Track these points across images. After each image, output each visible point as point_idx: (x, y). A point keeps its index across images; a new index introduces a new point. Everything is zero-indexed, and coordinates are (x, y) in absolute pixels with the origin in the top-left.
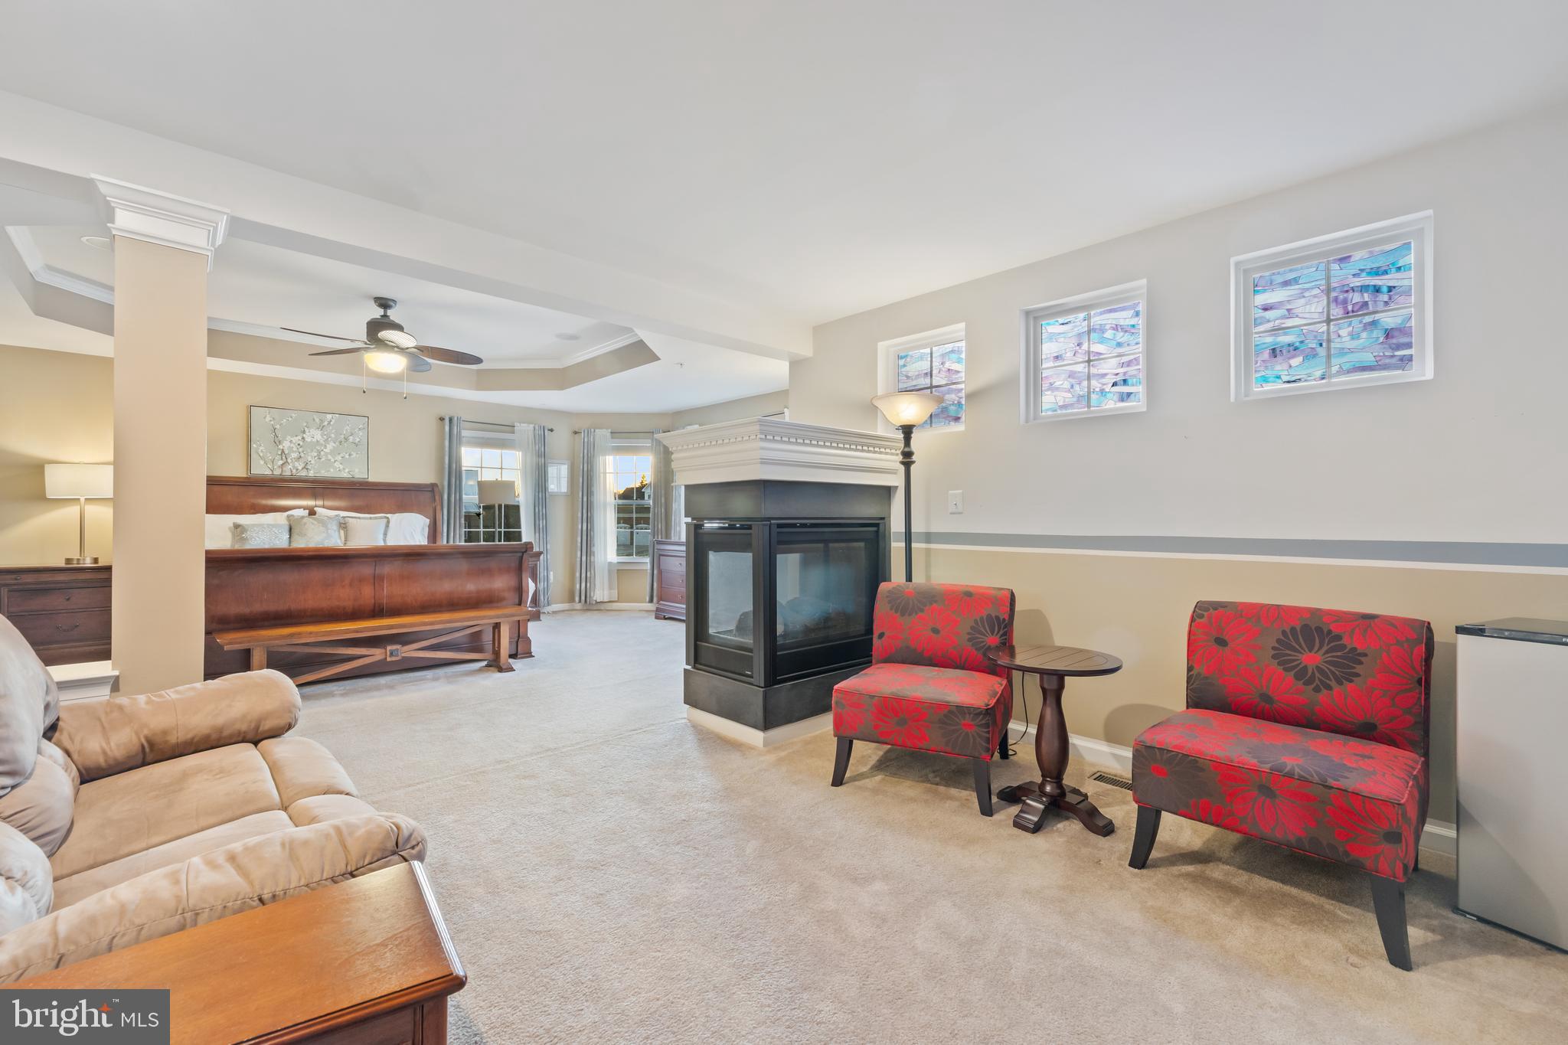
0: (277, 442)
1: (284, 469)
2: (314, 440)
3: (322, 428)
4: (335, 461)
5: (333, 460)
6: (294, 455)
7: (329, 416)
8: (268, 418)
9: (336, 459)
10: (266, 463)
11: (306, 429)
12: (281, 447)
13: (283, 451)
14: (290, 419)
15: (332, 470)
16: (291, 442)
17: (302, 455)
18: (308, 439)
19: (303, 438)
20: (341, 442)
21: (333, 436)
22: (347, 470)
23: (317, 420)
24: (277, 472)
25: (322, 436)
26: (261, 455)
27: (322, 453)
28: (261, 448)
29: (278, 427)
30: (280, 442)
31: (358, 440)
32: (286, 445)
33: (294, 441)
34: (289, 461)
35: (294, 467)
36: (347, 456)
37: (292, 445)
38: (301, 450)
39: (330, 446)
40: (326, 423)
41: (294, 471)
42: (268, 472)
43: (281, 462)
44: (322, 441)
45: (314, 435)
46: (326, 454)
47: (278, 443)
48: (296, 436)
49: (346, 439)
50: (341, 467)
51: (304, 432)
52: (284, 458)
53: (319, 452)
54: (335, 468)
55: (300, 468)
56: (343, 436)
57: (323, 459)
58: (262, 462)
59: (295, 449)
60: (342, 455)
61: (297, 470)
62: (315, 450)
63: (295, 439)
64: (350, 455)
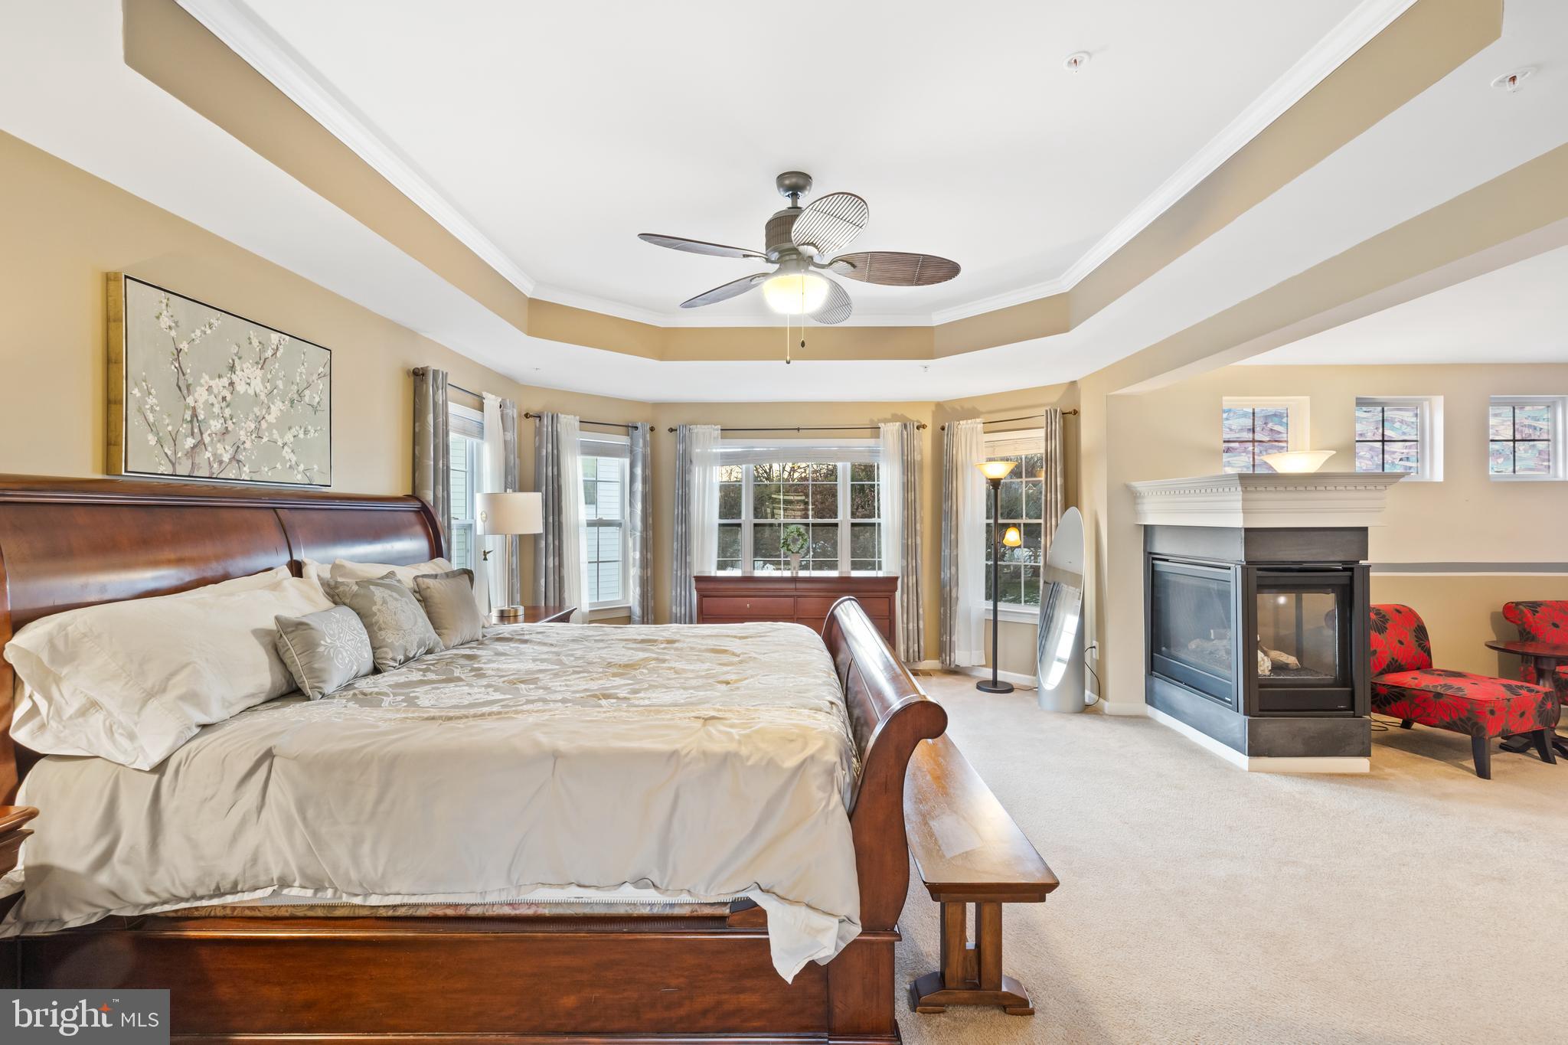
0: (184, 389)
1: (197, 461)
2: (251, 392)
3: (262, 363)
4: (285, 444)
5: (280, 443)
6: (216, 425)
7: (275, 336)
8: (165, 321)
9: (286, 439)
10: (159, 442)
11: (237, 361)
12: (190, 400)
13: (195, 415)
14: (209, 331)
15: (278, 466)
16: (209, 389)
17: (231, 427)
18: (241, 388)
19: (232, 384)
20: (292, 402)
21: (280, 384)
22: (302, 467)
23: (255, 342)
24: (183, 469)
25: (263, 382)
26: (151, 418)
27: (264, 425)
28: (152, 400)
29: (184, 346)
30: (188, 387)
31: (317, 399)
32: (200, 396)
33: (216, 391)
34: (207, 439)
35: (215, 455)
36: (301, 436)
37: (212, 399)
38: (227, 412)
39: (277, 408)
40: (269, 353)
41: (216, 465)
42: (165, 468)
43: (190, 442)
44: (263, 397)
45: (250, 380)
46: (270, 426)
47: (185, 392)
48: (220, 377)
49: (300, 394)
50: (294, 459)
51: (232, 368)
52: (196, 430)
53: (259, 420)
54: (284, 461)
55: (226, 458)
56: (295, 388)
57: (265, 439)
58: (152, 440)
59: (216, 410)
60: (294, 431)
61: (221, 462)
62: (251, 416)
63: (219, 384)
64: (306, 432)
